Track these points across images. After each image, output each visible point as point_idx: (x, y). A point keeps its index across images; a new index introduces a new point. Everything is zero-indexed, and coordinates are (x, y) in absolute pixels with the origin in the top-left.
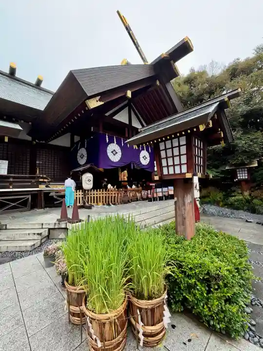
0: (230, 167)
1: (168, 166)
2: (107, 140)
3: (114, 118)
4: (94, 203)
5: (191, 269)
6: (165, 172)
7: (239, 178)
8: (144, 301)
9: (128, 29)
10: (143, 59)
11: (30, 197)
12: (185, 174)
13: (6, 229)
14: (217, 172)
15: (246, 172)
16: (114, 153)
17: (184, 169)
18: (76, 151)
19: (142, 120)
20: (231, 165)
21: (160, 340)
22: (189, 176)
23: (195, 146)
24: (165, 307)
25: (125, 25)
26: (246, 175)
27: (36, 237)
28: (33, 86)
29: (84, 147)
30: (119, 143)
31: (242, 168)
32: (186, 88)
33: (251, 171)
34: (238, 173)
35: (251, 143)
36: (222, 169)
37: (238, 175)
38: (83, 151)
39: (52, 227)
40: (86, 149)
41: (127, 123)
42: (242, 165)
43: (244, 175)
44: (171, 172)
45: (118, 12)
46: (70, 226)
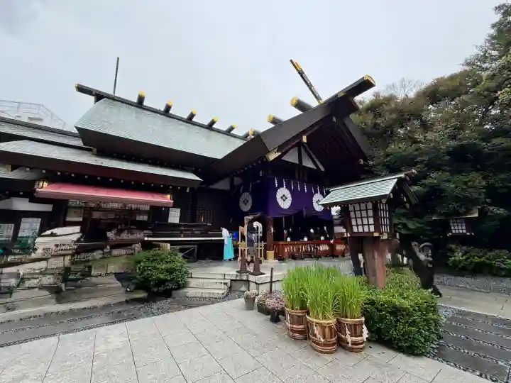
0: (438, 216)
1: (357, 225)
2: (277, 185)
3: (283, 158)
4: (261, 257)
5: (382, 305)
6: (355, 229)
7: (454, 231)
8: (349, 319)
9: (301, 73)
10: (318, 98)
11: (196, 246)
12: (373, 233)
13: (191, 277)
14: (421, 223)
15: (464, 225)
16: (284, 198)
17: (372, 229)
18: (238, 195)
19: (313, 156)
20: (440, 215)
21: (362, 349)
22: (376, 234)
23: (381, 210)
24: (364, 326)
25: (297, 70)
26: (464, 228)
27: (223, 286)
28: (184, 121)
29: (248, 191)
30: (288, 187)
31: (456, 219)
32: (369, 119)
33: (470, 223)
34: (451, 224)
35: (464, 187)
36: (426, 219)
37: (452, 228)
38: (247, 196)
39: (234, 278)
40: (251, 194)
41: (297, 162)
42: (456, 214)
43: (460, 228)
44: (361, 230)
45: (291, 61)
46: (251, 278)
